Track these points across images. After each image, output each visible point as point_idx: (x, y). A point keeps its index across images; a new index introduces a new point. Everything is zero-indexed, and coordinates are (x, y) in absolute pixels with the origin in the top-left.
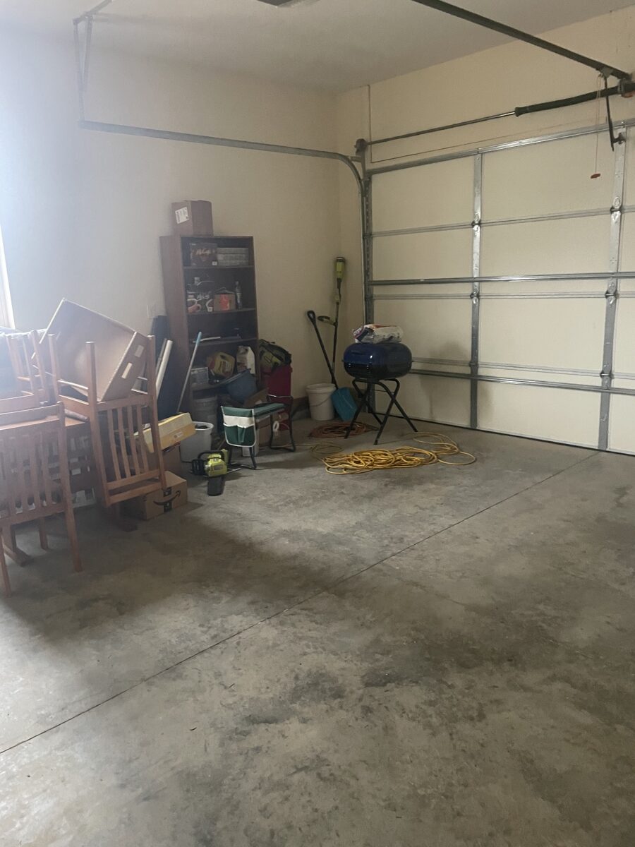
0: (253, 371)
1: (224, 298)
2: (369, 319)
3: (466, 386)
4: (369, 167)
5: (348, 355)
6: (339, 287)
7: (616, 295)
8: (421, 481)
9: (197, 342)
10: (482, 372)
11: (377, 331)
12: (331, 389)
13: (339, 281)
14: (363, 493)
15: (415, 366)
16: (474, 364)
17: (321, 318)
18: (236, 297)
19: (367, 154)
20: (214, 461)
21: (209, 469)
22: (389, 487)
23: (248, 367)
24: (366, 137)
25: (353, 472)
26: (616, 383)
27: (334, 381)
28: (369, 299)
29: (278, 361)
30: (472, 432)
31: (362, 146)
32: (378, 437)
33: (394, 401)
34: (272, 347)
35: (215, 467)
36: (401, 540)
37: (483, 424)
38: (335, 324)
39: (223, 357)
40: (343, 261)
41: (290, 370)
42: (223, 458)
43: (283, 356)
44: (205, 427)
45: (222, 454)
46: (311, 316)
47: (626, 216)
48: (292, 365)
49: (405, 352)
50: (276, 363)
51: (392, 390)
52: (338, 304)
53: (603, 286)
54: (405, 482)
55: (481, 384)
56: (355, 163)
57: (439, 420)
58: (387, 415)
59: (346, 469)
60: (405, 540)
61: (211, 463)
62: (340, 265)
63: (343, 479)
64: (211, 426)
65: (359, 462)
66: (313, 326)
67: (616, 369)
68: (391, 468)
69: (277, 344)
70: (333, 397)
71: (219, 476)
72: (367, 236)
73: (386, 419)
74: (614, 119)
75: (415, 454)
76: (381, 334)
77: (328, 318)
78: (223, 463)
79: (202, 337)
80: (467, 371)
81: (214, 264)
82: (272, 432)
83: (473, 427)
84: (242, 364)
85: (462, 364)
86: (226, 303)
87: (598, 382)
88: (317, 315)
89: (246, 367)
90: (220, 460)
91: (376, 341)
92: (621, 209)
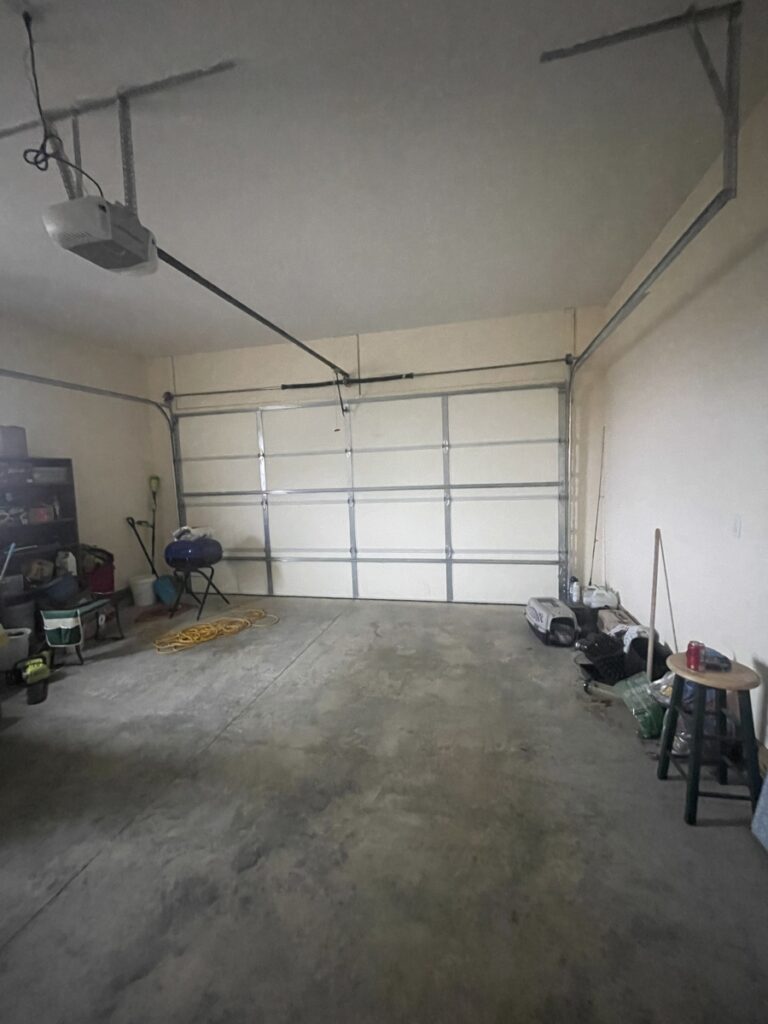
0: (75, 573)
1: (42, 511)
2: (182, 522)
3: (263, 565)
4: (175, 412)
5: (169, 550)
6: (154, 498)
7: (354, 501)
8: (242, 645)
9: (10, 552)
10: (273, 555)
11: (193, 531)
12: (153, 578)
13: (154, 494)
14: (196, 665)
15: (225, 555)
16: (267, 550)
17: (140, 523)
18: (55, 510)
19: (173, 403)
20: (33, 667)
21: (27, 676)
22: (218, 656)
23: (70, 570)
24: (172, 392)
25: (182, 649)
26: (360, 555)
27: (154, 572)
28: (182, 507)
29: (101, 562)
30: (270, 598)
31: (169, 397)
32: (200, 613)
33: (210, 583)
34: (94, 550)
35: (35, 673)
36: (238, 703)
37: (277, 591)
38: (153, 527)
39: (40, 564)
40: (157, 478)
41: (113, 568)
42: (44, 662)
43: (105, 556)
44: (21, 634)
45: (43, 657)
46: (131, 522)
47: (355, 455)
48: (115, 563)
49: (217, 545)
50: (98, 565)
51: (209, 575)
52: (154, 511)
53: (345, 496)
54: (230, 649)
55: (273, 564)
56: (164, 409)
57: (245, 592)
58: (207, 593)
59: (176, 647)
60: (242, 702)
61: (29, 670)
62: (154, 482)
63: (175, 657)
64: (28, 631)
65: (186, 639)
66: (133, 531)
67: (358, 547)
68: (214, 638)
69: (100, 547)
70: (155, 586)
71: (40, 682)
72: (177, 461)
73: (205, 597)
74: (343, 398)
75: (232, 623)
76: (196, 533)
77: (146, 522)
78: (45, 666)
79: (16, 547)
80: (263, 555)
81: (30, 481)
82: (98, 626)
83: (271, 594)
84: (64, 567)
85: (258, 550)
86: (44, 515)
87: (348, 555)
88: (136, 520)
89: (66, 570)
90: (41, 665)
91: (192, 539)
92: (351, 451)
